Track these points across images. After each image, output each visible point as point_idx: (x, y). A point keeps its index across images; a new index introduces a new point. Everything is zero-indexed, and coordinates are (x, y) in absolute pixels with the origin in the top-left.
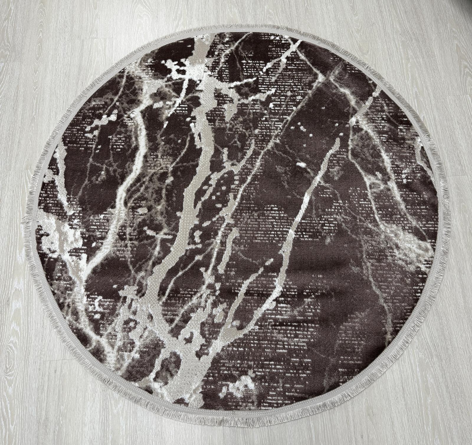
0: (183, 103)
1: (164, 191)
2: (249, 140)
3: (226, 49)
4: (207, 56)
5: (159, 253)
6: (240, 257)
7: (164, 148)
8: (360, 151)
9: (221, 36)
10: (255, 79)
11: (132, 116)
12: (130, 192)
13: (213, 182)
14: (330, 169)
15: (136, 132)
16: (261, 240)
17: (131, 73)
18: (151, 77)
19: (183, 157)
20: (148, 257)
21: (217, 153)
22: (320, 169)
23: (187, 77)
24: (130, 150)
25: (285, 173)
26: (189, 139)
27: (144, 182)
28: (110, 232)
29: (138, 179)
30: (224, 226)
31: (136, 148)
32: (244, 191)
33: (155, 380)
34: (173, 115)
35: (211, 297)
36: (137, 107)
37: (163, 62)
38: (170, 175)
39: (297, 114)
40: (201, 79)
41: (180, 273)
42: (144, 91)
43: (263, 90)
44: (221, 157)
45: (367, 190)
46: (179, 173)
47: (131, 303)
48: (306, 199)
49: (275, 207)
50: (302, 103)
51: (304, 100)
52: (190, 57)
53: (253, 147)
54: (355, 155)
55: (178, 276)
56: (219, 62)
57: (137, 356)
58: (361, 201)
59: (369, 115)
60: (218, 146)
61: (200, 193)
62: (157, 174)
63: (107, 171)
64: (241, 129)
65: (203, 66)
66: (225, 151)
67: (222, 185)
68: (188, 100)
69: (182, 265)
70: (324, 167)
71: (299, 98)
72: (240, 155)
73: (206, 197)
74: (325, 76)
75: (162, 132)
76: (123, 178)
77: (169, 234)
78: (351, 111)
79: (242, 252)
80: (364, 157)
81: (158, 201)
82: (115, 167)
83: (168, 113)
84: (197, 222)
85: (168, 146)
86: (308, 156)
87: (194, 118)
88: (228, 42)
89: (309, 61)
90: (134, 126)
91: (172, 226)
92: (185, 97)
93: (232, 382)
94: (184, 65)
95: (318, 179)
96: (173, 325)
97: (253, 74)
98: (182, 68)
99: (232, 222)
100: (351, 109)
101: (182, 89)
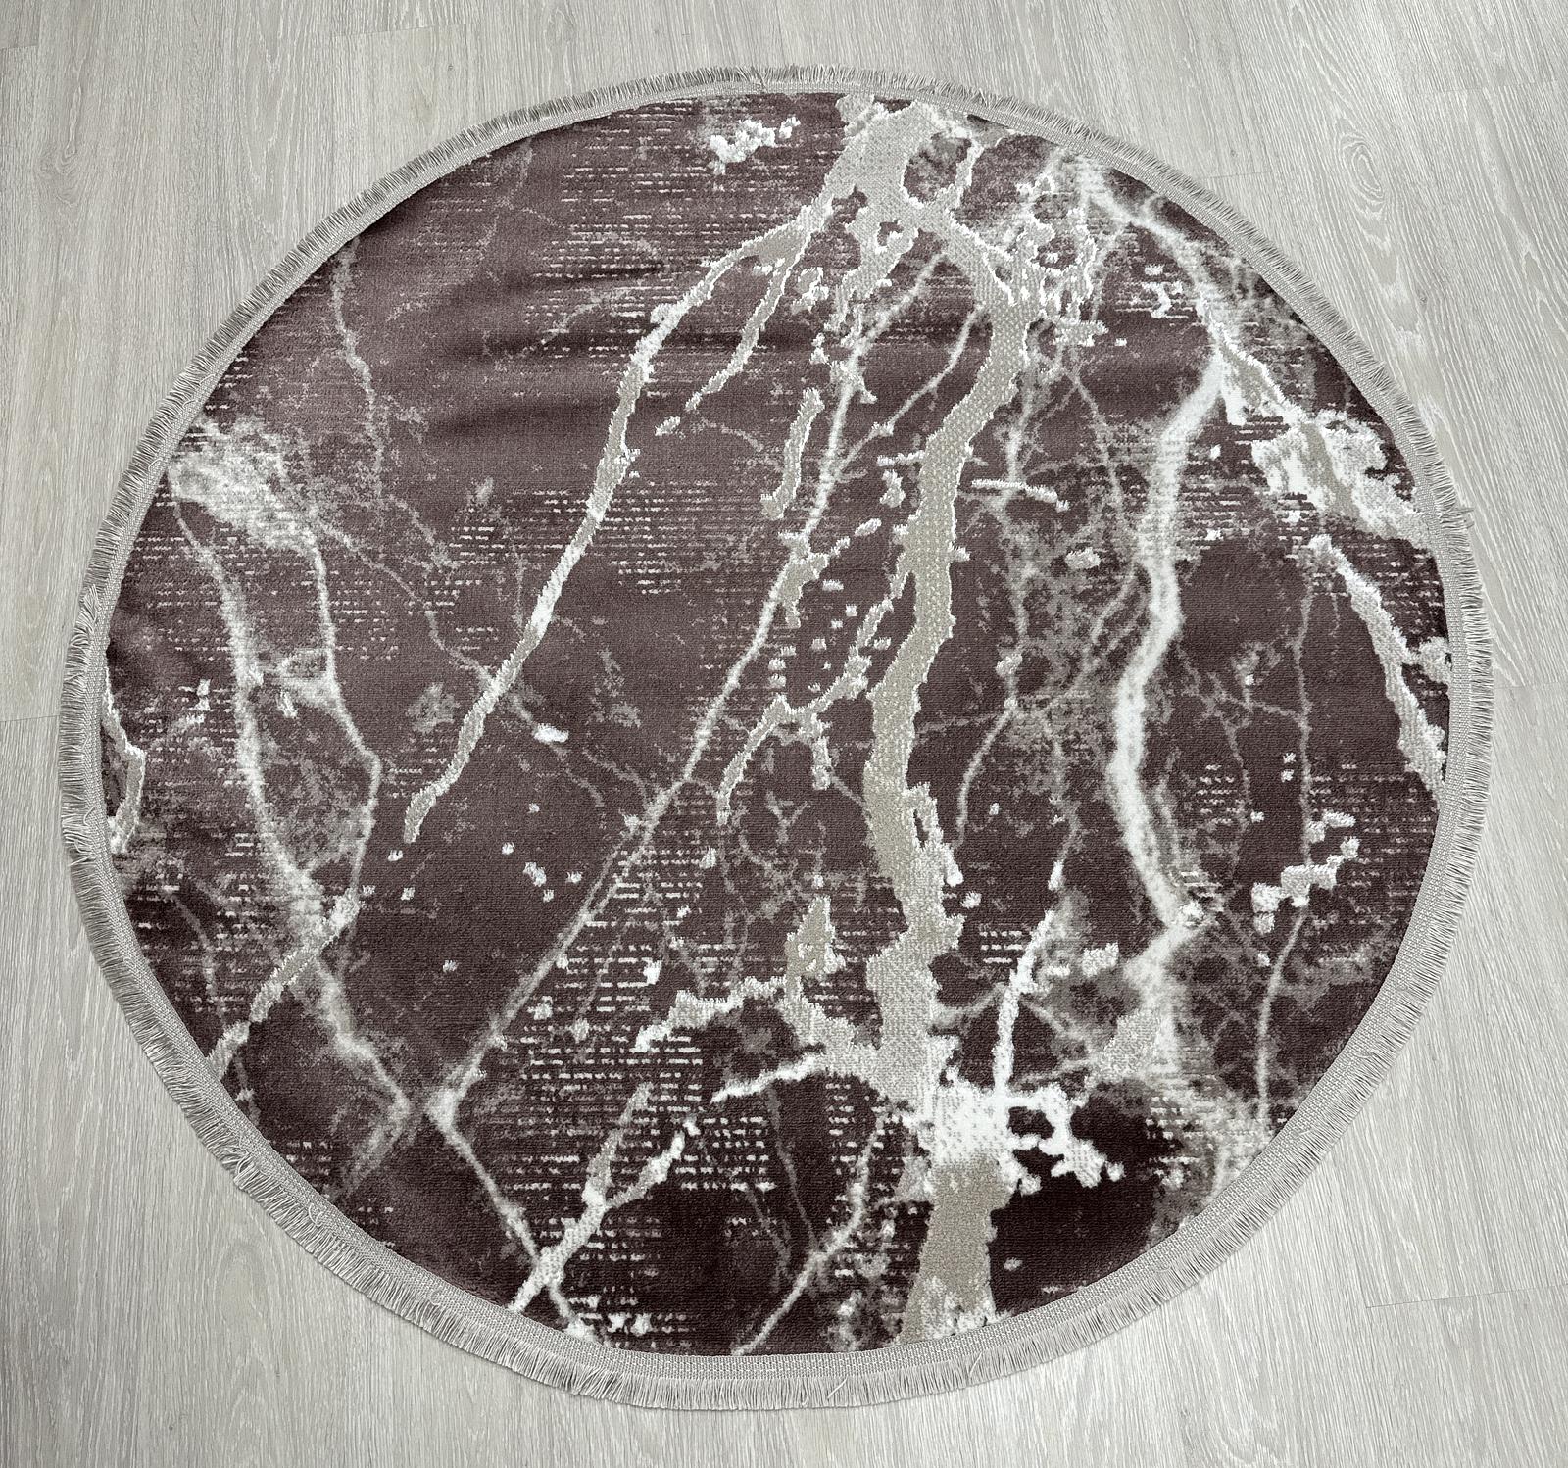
0: (1003, 974)
1: (1022, 624)
2: (736, 823)
3: (847, 1250)
4: (925, 1207)
5: (1006, 436)
6: (757, 438)
7: (1047, 780)
8: (339, 794)
9: (874, 1332)
10: (718, 1097)
11: (1193, 909)
12: (1135, 618)
13: (859, 662)
14: (452, 721)
15: (1164, 837)
16: (694, 488)
17: (1241, 1107)
18: (1153, 1092)
19: (974, 749)
20: (1038, 426)
21: (850, 771)
22: (489, 720)
23: (1003, 1098)
24: (1169, 767)
25: (607, 702)
26: (961, 821)
27: (1096, 652)
28: (1175, 490)
29: (1118, 661)
30: (811, 524)
31: (1148, 774)
32: (748, 638)
33: (967, 144)
34: (1036, 918)
35: (836, 329)
36: (1183, 946)
37: (1116, 1173)
38: (1011, 683)
39: (553, 938)
40: (942, 1092)
41: (933, 384)
42: (1167, 1024)
43: (684, 1044)
44: (836, 756)
45: (336, 652)
46: (979, 689)
47: (1064, 306)
48: (542, 616)
49: (646, 587)
50: (531, 990)
51: (523, 1001)
52: (1003, 1203)
53: (723, 796)
54: (357, 777)
55: (940, 377)
56: (873, 1178)
57: (1023, 188)
58: (361, 616)
59: (278, 942)
60: (849, 794)
61: (900, 623)
62: (1056, 683)
63: (1234, 688)
64: (768, 866)
65: (939, 1156)
66: (823, 778)
67: (824, 655)
68: (984, 985)
69: (932, 407)
70: (474, 727)
71: (542, 1012)
72: (769, 765)
73: (877, 612)
74: (426, 1119)
75: (1066, 845)
76: (1171, 663)
77: (984, 491)
78: (345, 954)
79: (750, 452)
80: (327, 772)
81: (1037, 594)
82: (1208, 701)
83: (1053, 926)
84: (900, 531)
85: (1035, 791)
86: (525, 766)
87: (952, 907)
88: (841, 1296)
89: (486, 1197)
90: (1177, 863)
91: (977, 514)
92: (997, 1001)
93: (766, 147)
94: (1021, 1156)
95: (495, 687)
96: (936, 259)
97: (724, 1121)
98: (1029, 1142)
99: (786, 536)
100: (343, 963)
101: (1015, 1038)
